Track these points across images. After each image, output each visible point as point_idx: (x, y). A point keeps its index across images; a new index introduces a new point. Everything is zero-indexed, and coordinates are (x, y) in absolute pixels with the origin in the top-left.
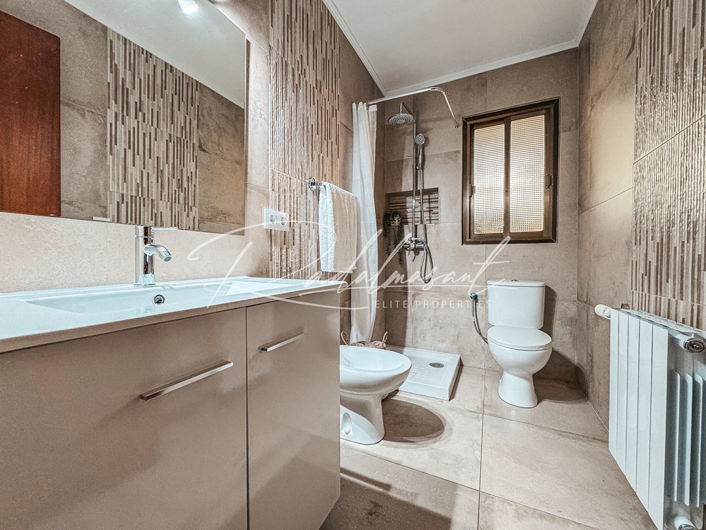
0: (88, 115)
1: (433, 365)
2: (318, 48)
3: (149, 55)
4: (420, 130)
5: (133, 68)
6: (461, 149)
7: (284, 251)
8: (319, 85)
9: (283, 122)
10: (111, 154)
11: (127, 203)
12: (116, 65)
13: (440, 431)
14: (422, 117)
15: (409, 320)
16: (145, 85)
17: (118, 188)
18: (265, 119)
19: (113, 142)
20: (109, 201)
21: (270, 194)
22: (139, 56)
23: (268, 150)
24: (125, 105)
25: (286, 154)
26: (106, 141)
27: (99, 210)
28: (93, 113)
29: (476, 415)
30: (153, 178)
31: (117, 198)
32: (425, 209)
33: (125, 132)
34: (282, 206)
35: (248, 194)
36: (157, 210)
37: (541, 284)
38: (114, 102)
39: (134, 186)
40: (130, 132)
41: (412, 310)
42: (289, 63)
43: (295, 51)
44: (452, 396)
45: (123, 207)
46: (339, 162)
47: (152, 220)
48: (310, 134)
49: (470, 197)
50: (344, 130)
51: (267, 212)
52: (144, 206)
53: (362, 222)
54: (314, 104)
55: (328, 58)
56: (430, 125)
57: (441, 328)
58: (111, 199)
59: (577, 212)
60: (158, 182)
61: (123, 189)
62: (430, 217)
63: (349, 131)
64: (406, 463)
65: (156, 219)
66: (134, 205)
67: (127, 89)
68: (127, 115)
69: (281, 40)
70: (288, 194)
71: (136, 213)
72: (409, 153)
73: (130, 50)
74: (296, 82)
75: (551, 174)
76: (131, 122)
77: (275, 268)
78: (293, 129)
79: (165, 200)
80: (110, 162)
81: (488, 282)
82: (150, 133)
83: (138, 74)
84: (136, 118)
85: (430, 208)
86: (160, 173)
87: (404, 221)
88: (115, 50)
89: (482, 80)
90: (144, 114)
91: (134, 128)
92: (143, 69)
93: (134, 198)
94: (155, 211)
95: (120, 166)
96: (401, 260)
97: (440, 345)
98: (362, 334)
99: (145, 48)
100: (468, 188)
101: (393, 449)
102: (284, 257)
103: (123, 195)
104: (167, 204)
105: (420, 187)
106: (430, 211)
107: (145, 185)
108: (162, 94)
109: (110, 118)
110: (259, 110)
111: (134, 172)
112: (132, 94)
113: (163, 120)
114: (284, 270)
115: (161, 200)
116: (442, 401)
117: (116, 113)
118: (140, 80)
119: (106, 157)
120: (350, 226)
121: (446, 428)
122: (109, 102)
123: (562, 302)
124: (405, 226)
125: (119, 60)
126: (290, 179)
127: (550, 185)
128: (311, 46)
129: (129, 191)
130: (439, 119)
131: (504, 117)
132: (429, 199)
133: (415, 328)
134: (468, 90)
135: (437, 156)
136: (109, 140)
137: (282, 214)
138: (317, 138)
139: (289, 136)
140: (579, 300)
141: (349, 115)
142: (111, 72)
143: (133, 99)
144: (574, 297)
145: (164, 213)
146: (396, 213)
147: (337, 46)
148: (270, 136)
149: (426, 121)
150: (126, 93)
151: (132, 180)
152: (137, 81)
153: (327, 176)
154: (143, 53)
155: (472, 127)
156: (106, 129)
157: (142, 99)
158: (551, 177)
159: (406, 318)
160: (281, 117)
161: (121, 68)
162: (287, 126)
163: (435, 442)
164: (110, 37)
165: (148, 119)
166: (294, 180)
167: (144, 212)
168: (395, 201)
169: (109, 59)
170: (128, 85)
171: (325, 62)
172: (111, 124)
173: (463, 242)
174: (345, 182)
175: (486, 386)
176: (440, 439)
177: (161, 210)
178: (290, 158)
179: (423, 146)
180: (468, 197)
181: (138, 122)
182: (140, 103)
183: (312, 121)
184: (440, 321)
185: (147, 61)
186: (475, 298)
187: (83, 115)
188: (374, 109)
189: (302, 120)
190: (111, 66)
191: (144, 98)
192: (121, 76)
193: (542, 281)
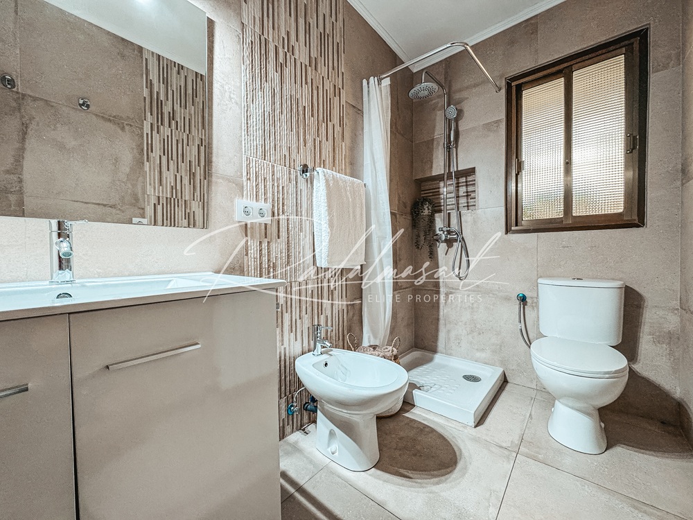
0: (127, 128)
1: (468, 378)
2: (313, 22)
3: (181, 67)
4: (452, 102)
5: (166, 82)
6: (503, 116)
7: (265, 245)
8: (313, 63)
9: (262, 104)
10: (148, 161)
11: (163, 204)
12: (151, 80)
13: (450, 469)
14: (456, 86)
15: (442, 322)
16: (177, 95)
17: (155, 192)
18: (237, 103)
19: (150, 150)
20: (146, 203)
21: (245, 184)
22: (171, 69)
23: (241, 136)
24: (160, 116)
25: (267, 139)
26: (143, 150)
27: (137, 211)
28: (131, 126)
29: (506, 452)
30: (186, 180)
31: (153, 200)
32: (461, 193)
33: (160, 140)
34: (261, 196)
35: (213, 184)
36: (190, 209)
37: (618, 284)
38: (149, 114)
39: (168, 188)
40: (164, 140)
41: (444, 311)
42: (271, 40)
43: (278, 28)
44: (480, 422)
45: (159, 208)
46: (344, 147)
47: (185, 219)
48: (301, 117)
49: (517, 175)
50: (351, 111)
51: (240, 203)
52: (178, 206)
53: (373, 212)
54: (306, 83)
55: (327, 31)
56: (465, 94)
57: (480, 334)
58: (148, 202)
59: (679, 183)
60: (190, 184)
61: (159, 192)
62: (468, 203)
63: (358, 110)
64: (391, 506)
65: (189, 218)
66: (169, 206)
67: (161, 101)
68: (162, 124)
69: (258, 16)
70: (269, 184)
71: (171, 213)
72: (439, 131)
73: (163, 65)
74: (281, 60)
75: (636, 133)
76: (166, 131)
77: (252, 263)
78: (277, 112)
79: (197, 200)
80: (147, 167)
81: (540, 281)
82: (183, 139)
83: (171, 86)
84: (170, 127)
85: (467, 192)
86: (192, 175)
87: (437, 209)
88: (150, 67)
89: (530, 28)
90: (177, 122)
91: (168, 136)
92: (176, 81)
93: (169, 200)
94: (188, 211)
95: (156, 171)
96: (431, 254)
97: (478, 355)
98: (375, 337)
99: (177, 62)
100: (514, 163)
101: (381, 482)
102: (265, 252)
103: (159, 197)
104: (199, 205)
105: (454, 169)
106: (467, 196)
107: (179, 188)
108: (193, 102)
109: (147, 129)
110: (227, 95)
111: (169, 177)
112: (166, 105)
113: (195, 126)
114: (265, 265)
115: (194, 200)
116: (465, 426)
117: (151, 124)
118: (173, 91)
119: (143, 163)
120: (354, 216)
121: (460, 466)
122: (145, 114)
123: (654, 311)
124: (437, 215)
125: (154, 76)
126: (273, 166)
127: (634, 148)
128: (301, 21)
129: (165, 193)
130: (476, 85)
131: (563, 69)
132: (466, 182)
133: (449, 331)
134: (512, 43)
135: (474, 129)
136: (145, 148)
137: (261, 204)
138: (312, 122)
139: (270, 120)
140: (682, 308)
141: (358, 94)
142: (147, 87)
143: (167, 109)
144: (676, 304)
145: (196, 213)
146: (425, 200)
147: (340, 17)
148: (244, 121)
149: (460, 90)
150: (160, 105)
151: (167, 183)
152: (170, 93)
153: (327, 162)
154: (175, 66)
155: (519, 90)
156: (143, 139)
157: (175, 109)
158: (634, 138)
159: (438, 319)
160: (259, 100)
161: (155, 82)
162: (268, 109)
163: (438, 483)
164: (145, 55)
165: (181, 127)
166: (278, 168)
167: (178, 212)
168: (427, 187)
169: (144, 76)
170: (162, 97)
171: (323, 37)
172: (147, 134)
173: (508, 230)
174: (354, 168)
175: (533, 413)
176: (446, 479)
177: (193, 209)
178: (272, 144)
179: (457, 120)
180: (514, 175)
181: (172, 130)
182: (173, 114)
183: (305, 102)
184: (478, 326)
185: (179, 73)
186: (523, 299)
187: (123, 129)
188: (386, 82)
189: (289, 102)
190: (147, 82)
191: (177, 107)
192: (156, 89)
193: (620, 280)
